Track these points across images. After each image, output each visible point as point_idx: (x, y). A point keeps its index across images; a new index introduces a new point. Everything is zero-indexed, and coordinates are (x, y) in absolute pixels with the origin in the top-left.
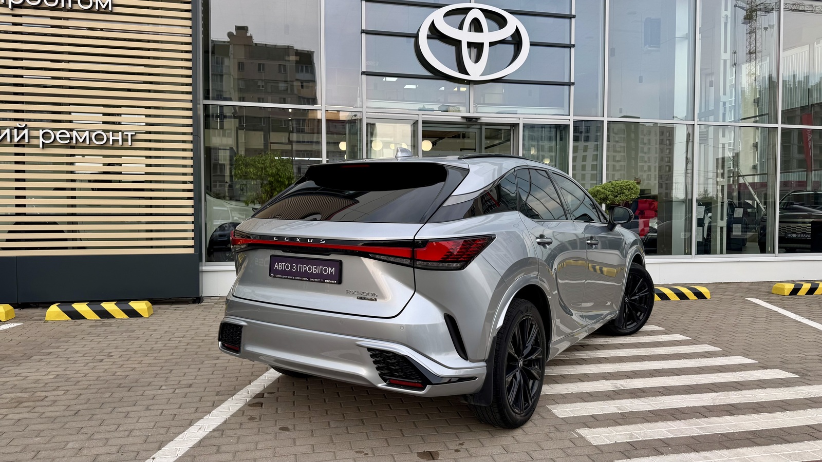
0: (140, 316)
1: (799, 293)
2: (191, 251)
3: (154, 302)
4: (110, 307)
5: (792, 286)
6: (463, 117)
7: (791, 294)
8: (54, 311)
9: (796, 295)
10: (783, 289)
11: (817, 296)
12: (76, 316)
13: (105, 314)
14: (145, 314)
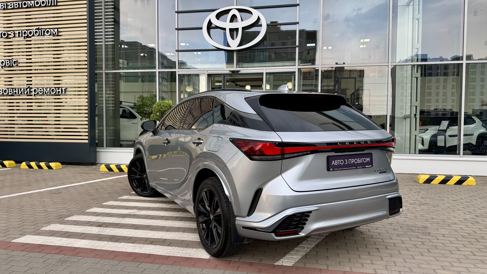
0: (52, 169)
1: (433, 182)
2: (87, 141)
3: (62, 163)
4: (42, 164)
5: (427, 177)
6: (230, 71)
7: (426, 182)
8: (24, 165)
9: (430, 183)
10: (419, 179)
11: (449, 185)
12: (30, 167)
13: (40, 167)
14: (54, 168)
